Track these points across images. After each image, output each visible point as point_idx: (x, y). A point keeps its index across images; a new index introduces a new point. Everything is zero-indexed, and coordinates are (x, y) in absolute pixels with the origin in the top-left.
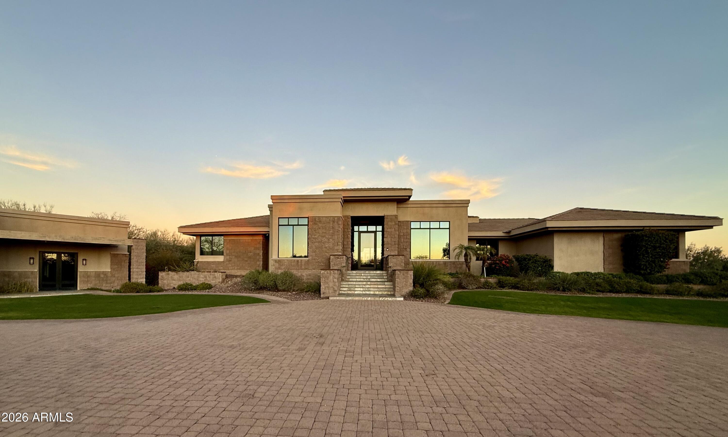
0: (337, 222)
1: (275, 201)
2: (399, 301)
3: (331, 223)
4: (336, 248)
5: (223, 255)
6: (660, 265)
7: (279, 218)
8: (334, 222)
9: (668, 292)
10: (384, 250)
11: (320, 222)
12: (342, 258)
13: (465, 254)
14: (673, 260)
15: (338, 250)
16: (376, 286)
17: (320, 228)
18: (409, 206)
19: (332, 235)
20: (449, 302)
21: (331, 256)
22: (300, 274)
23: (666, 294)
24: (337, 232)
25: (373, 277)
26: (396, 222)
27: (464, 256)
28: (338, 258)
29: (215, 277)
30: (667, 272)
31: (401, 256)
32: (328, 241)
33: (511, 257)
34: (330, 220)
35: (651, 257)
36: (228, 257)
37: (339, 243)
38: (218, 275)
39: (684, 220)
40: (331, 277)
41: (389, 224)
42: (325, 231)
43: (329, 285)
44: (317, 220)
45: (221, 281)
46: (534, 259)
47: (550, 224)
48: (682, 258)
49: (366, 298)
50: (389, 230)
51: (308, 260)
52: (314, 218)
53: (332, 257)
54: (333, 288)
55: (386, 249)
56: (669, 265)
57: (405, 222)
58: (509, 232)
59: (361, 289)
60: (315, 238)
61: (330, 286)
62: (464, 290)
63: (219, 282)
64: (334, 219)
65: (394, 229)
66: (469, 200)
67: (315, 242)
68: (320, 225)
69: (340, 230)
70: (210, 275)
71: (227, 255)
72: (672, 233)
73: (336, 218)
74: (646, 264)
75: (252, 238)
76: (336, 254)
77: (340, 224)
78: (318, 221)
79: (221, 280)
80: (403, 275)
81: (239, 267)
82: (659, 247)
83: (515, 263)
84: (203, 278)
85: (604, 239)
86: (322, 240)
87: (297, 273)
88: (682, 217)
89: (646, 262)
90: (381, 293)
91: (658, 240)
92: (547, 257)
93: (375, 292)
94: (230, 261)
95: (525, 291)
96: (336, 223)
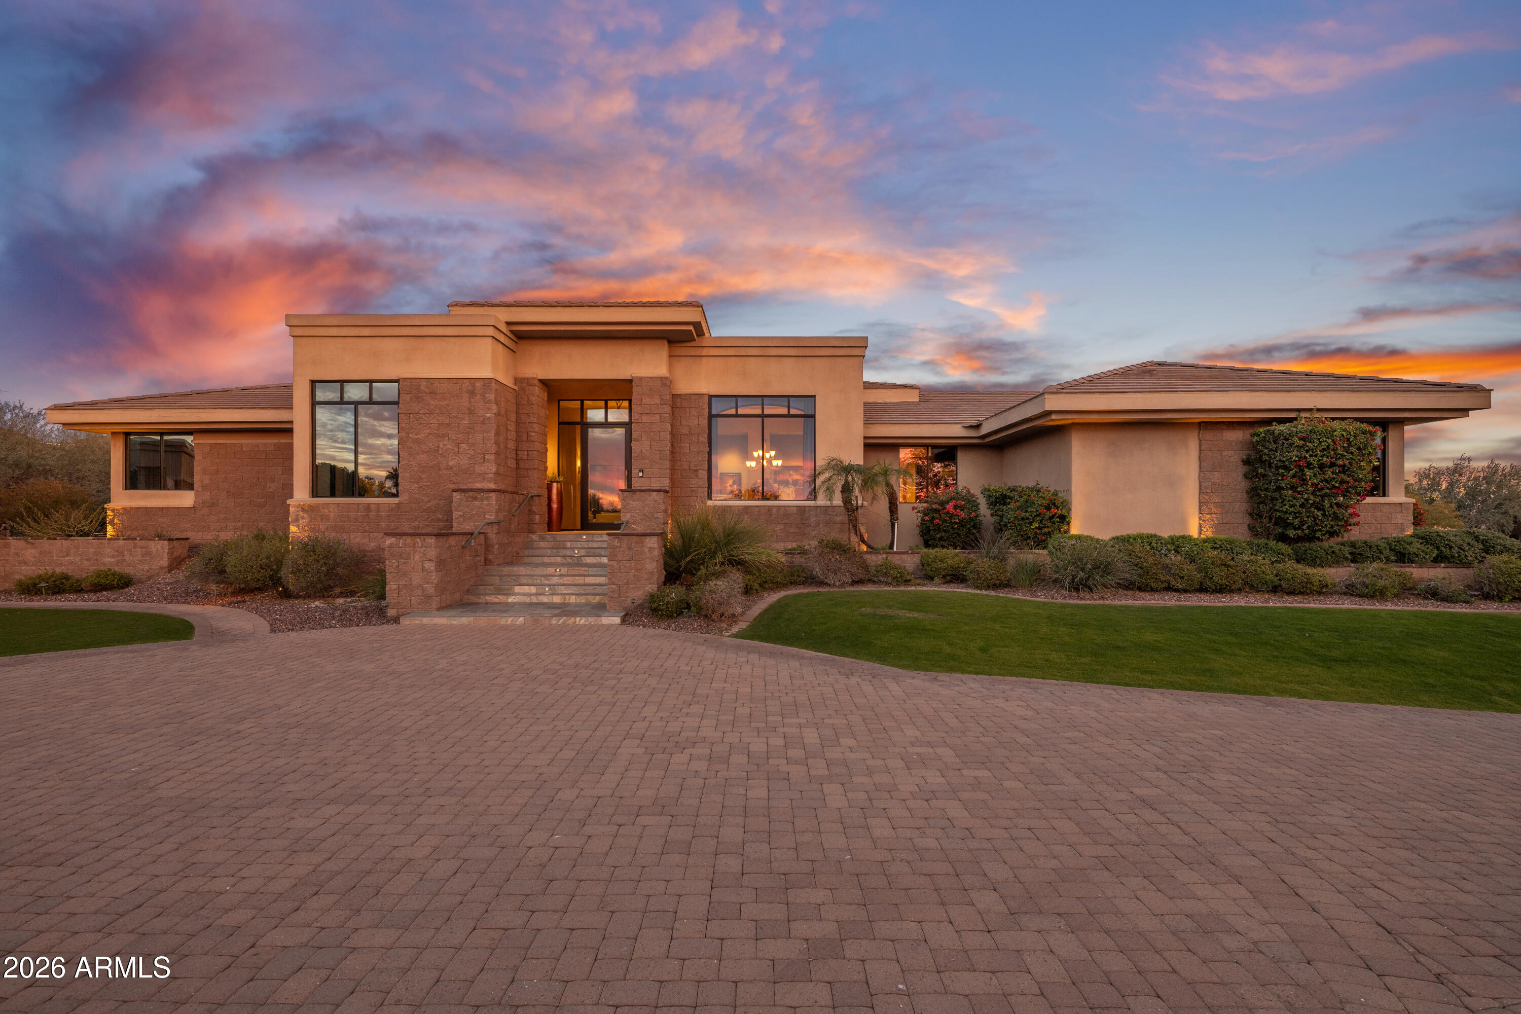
0: (483, 396)
1: (299, 331)
2: (610, 626)
3: (466, 396)
4: (478, 469)
5: (192, 489)
6: (1334, 513)
7: (313, 383)
8: (472, 393)
9: (1350, 591)
10: (633, 475)
11: (433, 393)
12: (487, 499)
13: (843, 486)
14: (1369, 500)
15: (487, 476)
16: (580, 580)
17: (431, 413)
18: (705, 352)
19: (468, 433)
20: (744, 630)
21: (455, 494)
22: (373, 545)
23: (1345, 594)
24: (483, 423)
25: (591, 552)
26: (664, 397)
27: (842, 492)
28: (475, 499)
29: (149, 554)
30: (1355, 534)
31: (654, 493)
32: (457, 450)
33: (976, 491)
34: (461, 389)
35: (1314, 493)
36: (207, 496)
37: (487, 456)
38: (159, 547)
39: (1398, 394)
40: (417, 557)
41: (644, 401)
42: (447, 421)
43: (411, 580)
44: (422, 388)
45: (166, 565)
46: (1027, 497)
47: (1052, 403)
48: (1396, 496)
49: (510, 619)
50: (645, 419)
51: (398, 504)
52: (415, 382)
53: (457, 496)
54: (423, 590)
55: (637, 471)
56: (1359, 516)
57: (692, 397)
58: (978, 427)
59: (532, 587)
60: (418, 442)
61: (414, 583)
62: (820, 590)
63: (161, 568)
64: (474, 386)
65: (658, 417)
66: (865, 339)
67: (417, 453)
68: (432, 402)
69: (489, 418)
70: (135, 547)
71: (204, 487)
72: (1364, 426)
73: (478, 384)
74: (1300, 513)
75: (276, 441)
76: (479, 486)
77: (489, 402)
78: (426, 390)
79: (165, 562)
80: (630, 548)
81: (239, 524)
82: (1333, 465)
83: (984, 510)
84: (113, 556)
85: (1200, 445)
86: (438, 447)
87: (366, 541)
88: (1395, 385)
89: (1302, 506)
90: (583, 601)
91: (1328, 447)
92: (1060, 495)
93: (567, 597)
94: (213, 505)
95: (981, 590)
96: (478, 397)
